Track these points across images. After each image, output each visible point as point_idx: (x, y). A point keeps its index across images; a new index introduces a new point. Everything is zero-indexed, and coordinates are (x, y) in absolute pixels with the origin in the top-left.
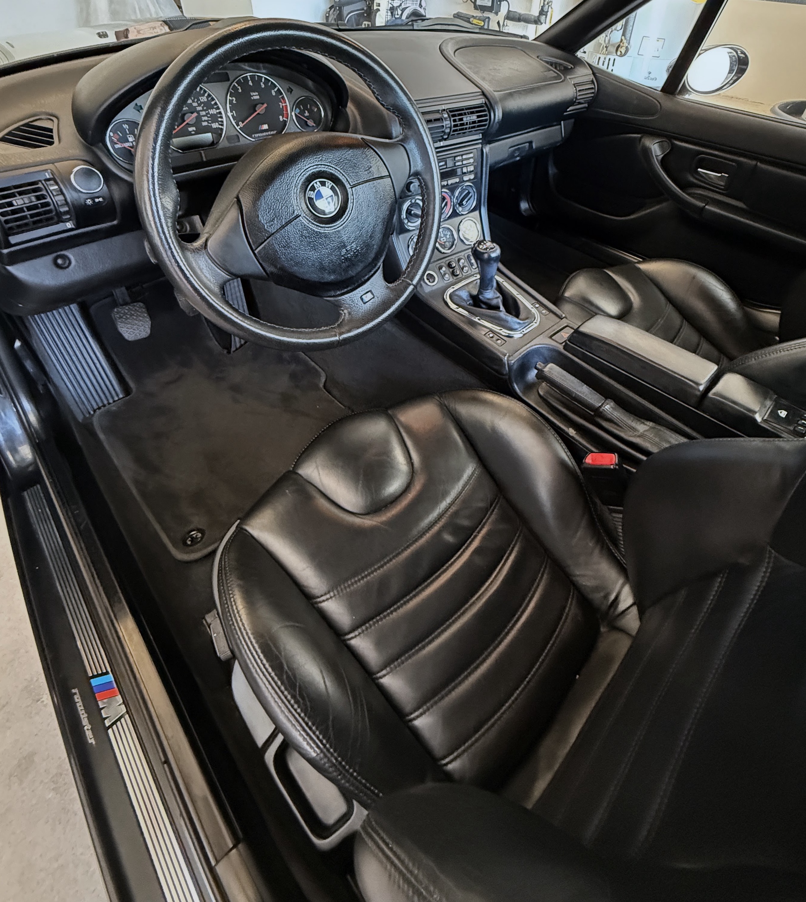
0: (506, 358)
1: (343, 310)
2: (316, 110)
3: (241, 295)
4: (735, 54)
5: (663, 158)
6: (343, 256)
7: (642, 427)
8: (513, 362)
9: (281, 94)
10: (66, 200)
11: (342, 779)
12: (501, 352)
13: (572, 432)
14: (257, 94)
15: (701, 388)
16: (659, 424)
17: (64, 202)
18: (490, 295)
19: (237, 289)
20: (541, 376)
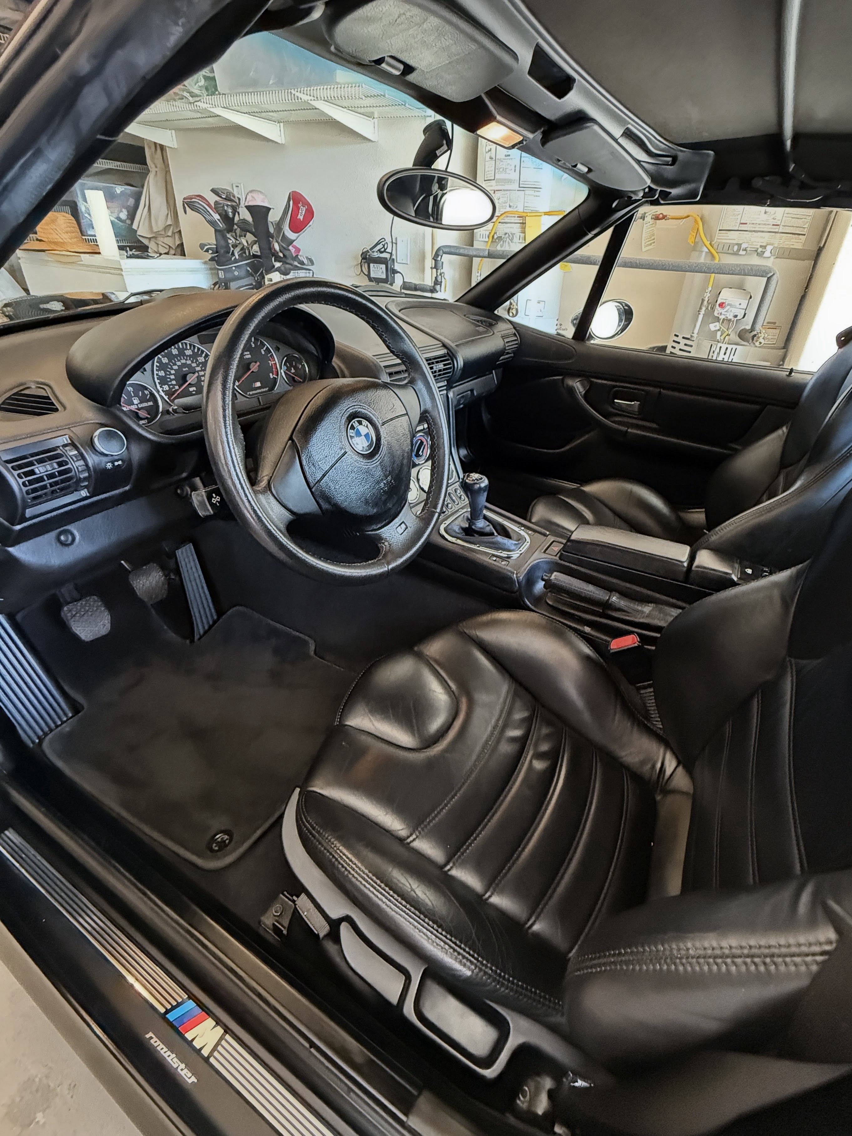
0: (515, 576)
1: (383, 543)
2: (300, 366)
3: (199, 576)
4: (621, 307)
5: (585, 394)
6: (382, 489)
7: (647, 609)
8: (521, 578)
9: (270, 352)
10: (87, 465)
11: (500, 988)
12: (509, 571)
13: (587, 629)
14: (248, 353)
15: (686, 564)
16: (659, 604)
17: (85, 467)
18: (481, 524)
19: (194, 569)
20: (550, 586)
